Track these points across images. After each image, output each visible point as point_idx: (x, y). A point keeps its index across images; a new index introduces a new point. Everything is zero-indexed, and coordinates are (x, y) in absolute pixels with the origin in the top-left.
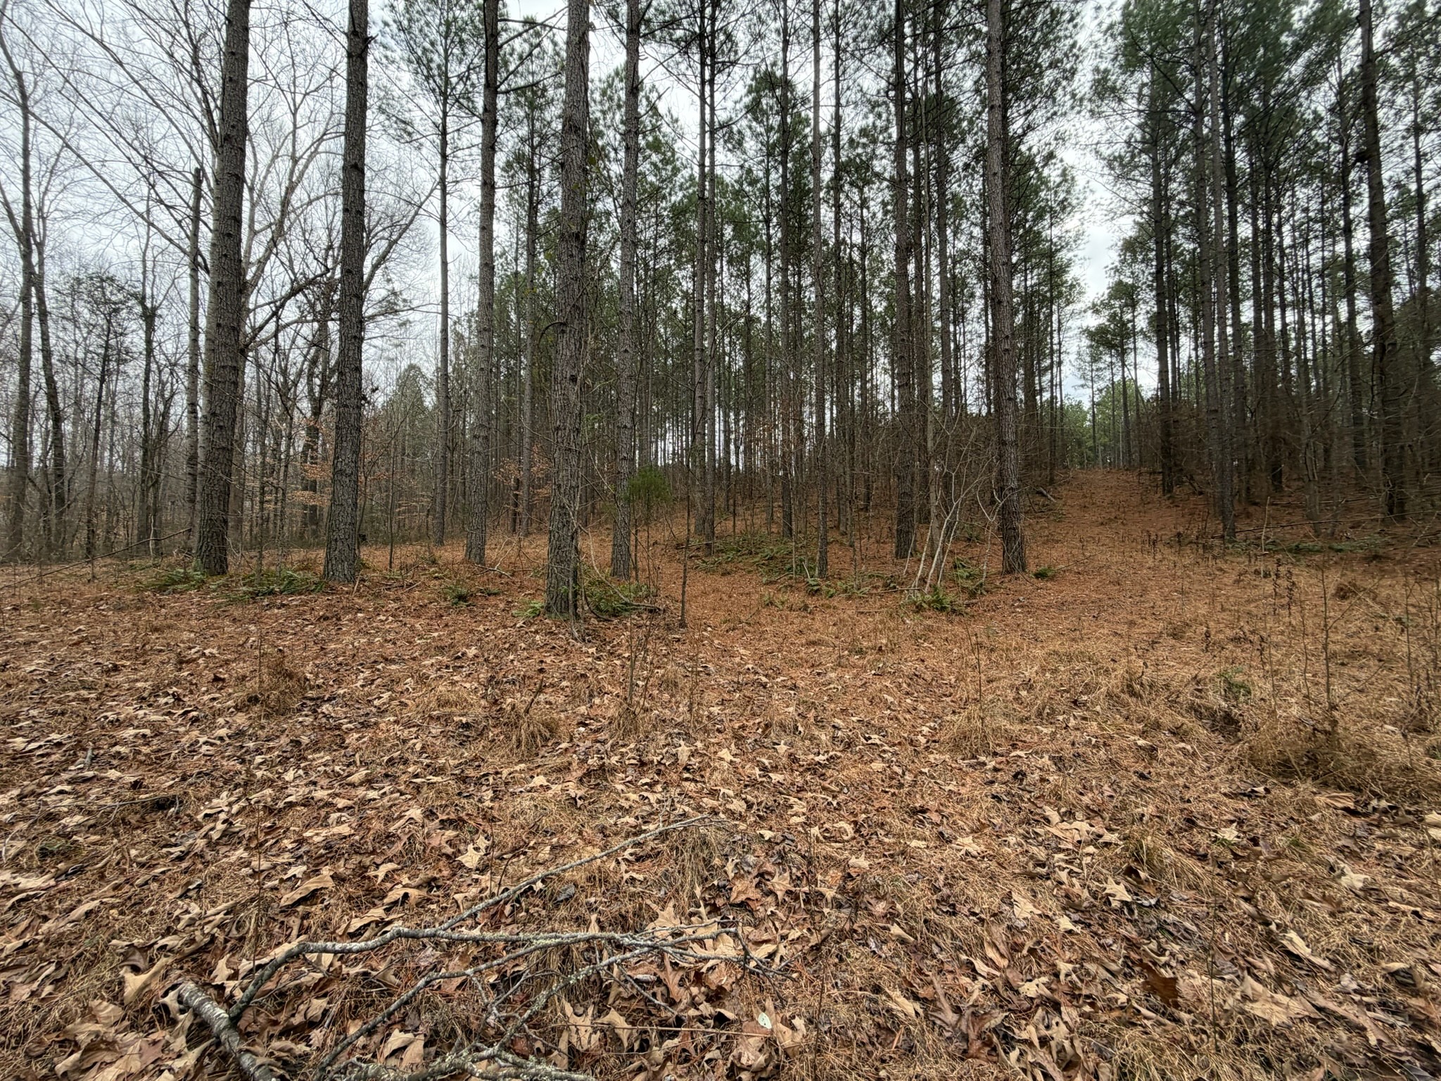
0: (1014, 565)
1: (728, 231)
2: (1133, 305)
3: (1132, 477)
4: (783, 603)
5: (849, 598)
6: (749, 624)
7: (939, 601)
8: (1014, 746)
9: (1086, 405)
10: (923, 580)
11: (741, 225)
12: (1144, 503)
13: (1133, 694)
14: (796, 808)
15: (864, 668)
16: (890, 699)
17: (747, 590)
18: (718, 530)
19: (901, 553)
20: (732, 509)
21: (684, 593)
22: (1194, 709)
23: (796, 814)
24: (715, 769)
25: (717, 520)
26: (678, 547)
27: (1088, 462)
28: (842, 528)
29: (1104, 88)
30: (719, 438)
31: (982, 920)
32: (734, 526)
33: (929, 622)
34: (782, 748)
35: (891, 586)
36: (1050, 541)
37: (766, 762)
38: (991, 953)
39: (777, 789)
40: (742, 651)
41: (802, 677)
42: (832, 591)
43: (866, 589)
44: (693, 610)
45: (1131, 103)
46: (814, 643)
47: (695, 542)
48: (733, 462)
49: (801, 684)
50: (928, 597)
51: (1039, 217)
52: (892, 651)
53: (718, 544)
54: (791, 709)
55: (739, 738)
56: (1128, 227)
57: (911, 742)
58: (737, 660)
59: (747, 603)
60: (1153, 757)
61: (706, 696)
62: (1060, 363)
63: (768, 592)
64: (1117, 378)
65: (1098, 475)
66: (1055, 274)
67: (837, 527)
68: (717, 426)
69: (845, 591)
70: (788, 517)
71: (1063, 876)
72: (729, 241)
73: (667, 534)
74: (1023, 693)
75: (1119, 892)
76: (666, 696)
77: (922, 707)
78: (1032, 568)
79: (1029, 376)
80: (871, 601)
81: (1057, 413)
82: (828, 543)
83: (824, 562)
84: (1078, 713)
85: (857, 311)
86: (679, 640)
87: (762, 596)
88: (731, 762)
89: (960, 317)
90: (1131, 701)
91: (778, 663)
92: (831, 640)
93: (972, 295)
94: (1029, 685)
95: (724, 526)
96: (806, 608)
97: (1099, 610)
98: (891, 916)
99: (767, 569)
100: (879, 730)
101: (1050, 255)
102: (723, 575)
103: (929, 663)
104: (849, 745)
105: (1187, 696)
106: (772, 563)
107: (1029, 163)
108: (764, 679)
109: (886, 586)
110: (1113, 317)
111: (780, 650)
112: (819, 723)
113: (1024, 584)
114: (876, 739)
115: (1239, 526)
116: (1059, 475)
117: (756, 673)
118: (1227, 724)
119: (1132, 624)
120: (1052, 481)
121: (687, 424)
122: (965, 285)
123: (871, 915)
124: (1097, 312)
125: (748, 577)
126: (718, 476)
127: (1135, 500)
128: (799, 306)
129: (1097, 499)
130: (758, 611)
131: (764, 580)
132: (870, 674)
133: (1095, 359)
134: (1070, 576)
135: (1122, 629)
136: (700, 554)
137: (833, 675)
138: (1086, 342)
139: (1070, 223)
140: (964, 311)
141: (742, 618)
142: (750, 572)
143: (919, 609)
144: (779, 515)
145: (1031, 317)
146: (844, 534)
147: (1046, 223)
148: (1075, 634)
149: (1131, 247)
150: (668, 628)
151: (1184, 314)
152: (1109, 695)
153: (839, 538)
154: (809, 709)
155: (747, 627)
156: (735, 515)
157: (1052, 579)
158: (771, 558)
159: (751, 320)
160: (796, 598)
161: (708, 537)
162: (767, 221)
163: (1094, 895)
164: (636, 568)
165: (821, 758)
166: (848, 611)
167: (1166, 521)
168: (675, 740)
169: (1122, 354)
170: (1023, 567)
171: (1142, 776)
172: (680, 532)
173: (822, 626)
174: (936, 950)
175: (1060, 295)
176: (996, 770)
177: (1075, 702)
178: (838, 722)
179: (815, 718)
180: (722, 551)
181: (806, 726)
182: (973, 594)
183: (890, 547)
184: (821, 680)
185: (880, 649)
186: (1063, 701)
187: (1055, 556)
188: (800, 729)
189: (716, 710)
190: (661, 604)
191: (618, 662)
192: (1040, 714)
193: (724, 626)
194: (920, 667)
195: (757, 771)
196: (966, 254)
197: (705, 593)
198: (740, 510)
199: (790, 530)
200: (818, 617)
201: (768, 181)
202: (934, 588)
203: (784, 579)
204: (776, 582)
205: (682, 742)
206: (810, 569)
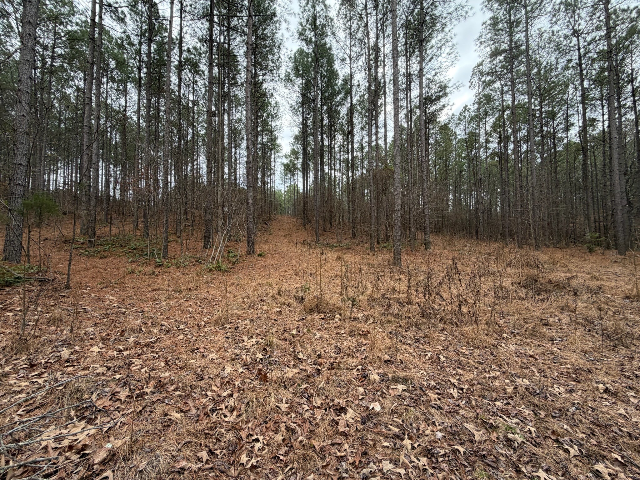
0: (251, 252)
1: (112, 64)
2: (297, 159)
3: (295, 220)
4: (140, 272)
5: (178, 267)
6: (117, 284)
7: (219, 267)
8: (238, 319)
9: (283, 192)
10: (214, 258)
11: (121, 64)
12: (297, 229)
13: (280, 295)
14: (136, 363)
15: (181, 298)
16: (191, 309)
17: (117, 266)
18: (98, 233)
19: (205, 247)
20: (109, 221)
21: (69, 269)
22: (295, 297)
23: (136, 366)
24: (88, 357)
25: (98, 227)
26: (66, 242)
27: (283, 212)
28: (178, 234)
29: (288, 79)
30: (101, 179)
31: (212, 379)
32: (111, 230)
33: (214, 276)
34: (132, 340)
35: (199, 261)
36: (266, 242)
37: (121, 347)
38: (214, 388)
39: (127, 357)
40: (111, 298)
41: (147, 307)
42: (170, 264)
43: (187, 263)
44: (76, 279)
45: (296, 88)
46: (156, 290)
47: (80, 239)
48: (112, 193)
49: (147, 309)
50: (215, 265)
51: (268, 116)
52: (196, 290)
53: (99, 241)
54: (138, 321)
55: (103, 340)
56: (296, 131)
57: (198, 325)
58: (107, 303)
59: (117, 273)
60: (280, 314)
61: (84, 323)
62: (274, 174)
63: (130, 267)
64: (292, 183)
65: (285, 218)
66: (273, 140)
67: (176, 234)
68: (100, 172)
69: (177, 264)
70: (146, 227)
71: (244, 357)
72: (113, 69)
73: (56, 234)
74: (246, 300)
75: (259, 356)
76: (53, 328)
77: (205, 311)
78: (258, 253)
79: (263, 176)
80: (189, 268)
81: (273, 193)
82: (169, 242)
83: (166, 251)
84: (262, 304)
85: (190, 131)
86: (64, 296)
87: (127, 269)
88: (99, 352)
89: (237, 146)
90: (279, 297)
91: (133, 302)
92: (165, 288)
93: (243, 138)
94: (248, 296)
95: (103, 230)
96: (154, 273)
97: (277, 267)
98: (176, 389)
99: (131, 255)
100: (185, 323)
101: (271, 132)
102: (101, 258)
103: (211, 293)
104: (168, 332)
105: (294, 293)
106: (135, 251)
107: (264, 94)
108: (124, 310)
109: (197, 261)
110: (291, 161)
111: (135, 295)
112: (154, 325)
113: (254, 259)
114: (182, 327)
115: (321, 238)
116: (273, 217)
117: (119, 308)
118: (302, 300)
119: (285, 271)
120: (270, 219)
121: (76, 166)
122: (240, 134)
123: (168, 392)
124: (287, 158)
125: (120, 259)
126: (100, 201)
127: (295, 228)
128: (157, 118)
129: (284, 227)
130: (124, 277)
131: (130, 260)
132: (183, 300)
133: (286, 175)
134: (270, 256)
135: (282, 273)
136: (84, 246)
137: (164, 303)
138: (283, 168)
139: (278, 123)
140: (239, 144)
141: (113, 281)
142: (120, 256)
143: (211, 270)
144: (141, 226)
145: (264, 153)
146: (179, 237)
147: (270, 119)
148: (268, 277)
149: (296, 138)
150: (56, 290)
151: (311, 166)
152: (272, 296)
153: (176, 239)
154: (148, 320)
155: (115, 286)
156: (111, 224)
157: (264, 256)
158: (135, 249)
159: (126, 118)
160: (149, 269)
161: (90, 237)
162: (140, 69)
163: (252, 359)
164: (28, 256)
165: (153, 340)
166: (176, 273)
167: (303, 235)
168: (59, 349)
169: (294, 175)
170: (254, 252)
171: (275, 320)
172: (67, 232)
173: (162, 281)
174: (193, 394)
175: (274, 148)
176: (230, 328)
177: (261, 300)
178: (163, 323)
179: (152, 323)
180: (101, 245)
181: (147, 328)
182: (234, 264)
183: (202, 244)
184: (158, 306)
185: (190, 289)
186: (257, 301)
187: (266, 248)
188: (143, 329)
189: (90, 329)
190: (49, 276)
191: (11, 314)
192: (249, 306)
193: (99, 286)
194: (207, 295)
195: (115, 352)
196: (241, 120)
197: (86, 269)
198: (115, 221)
199: (148, 234)
200: (160, 277)
201: (140, 48)
202: (218, 261)
203: (143, 260)
204: (137, 261)
205: (64, 349)
206: (158, 254)
